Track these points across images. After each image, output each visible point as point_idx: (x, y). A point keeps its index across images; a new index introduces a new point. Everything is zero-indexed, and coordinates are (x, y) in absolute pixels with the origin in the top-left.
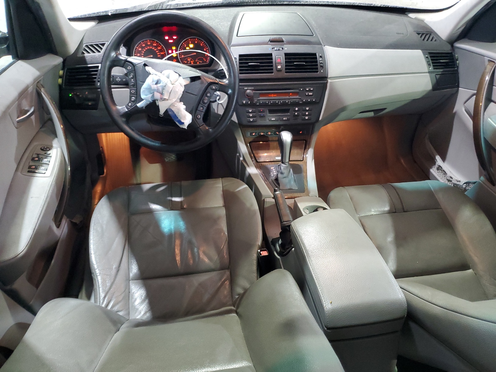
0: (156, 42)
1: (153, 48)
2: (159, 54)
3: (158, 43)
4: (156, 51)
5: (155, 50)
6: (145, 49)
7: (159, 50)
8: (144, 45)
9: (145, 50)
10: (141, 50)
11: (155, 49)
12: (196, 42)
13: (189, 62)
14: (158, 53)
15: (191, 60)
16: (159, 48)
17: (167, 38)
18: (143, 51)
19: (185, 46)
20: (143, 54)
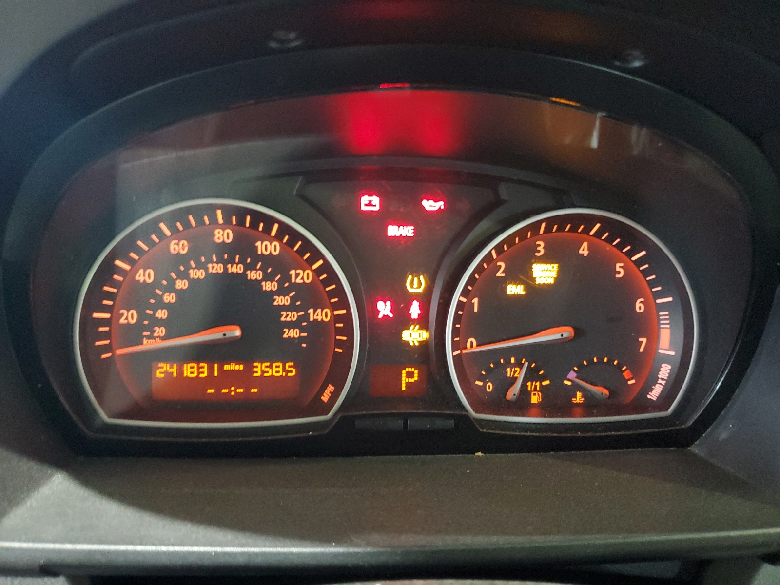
0: (284, 229)
1: (252, 275)
2: (293, 316)
3: (296, 236)
4: (272, 293)
5: (268, 286)
6: (184, 276)
7: (294, 286)
8: (179, 247)
9: (181, 284)
10: (156, 284)
11: (268, 278)
12: (584, 250)
13: (513, 392)
14: (291, 308)
15: (531, 375)
16: (303, 276)
17: (370, 203)
18: (171, 288)
19: (499, 274)
20: (162, 314)
